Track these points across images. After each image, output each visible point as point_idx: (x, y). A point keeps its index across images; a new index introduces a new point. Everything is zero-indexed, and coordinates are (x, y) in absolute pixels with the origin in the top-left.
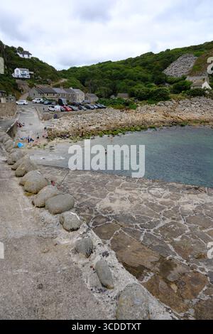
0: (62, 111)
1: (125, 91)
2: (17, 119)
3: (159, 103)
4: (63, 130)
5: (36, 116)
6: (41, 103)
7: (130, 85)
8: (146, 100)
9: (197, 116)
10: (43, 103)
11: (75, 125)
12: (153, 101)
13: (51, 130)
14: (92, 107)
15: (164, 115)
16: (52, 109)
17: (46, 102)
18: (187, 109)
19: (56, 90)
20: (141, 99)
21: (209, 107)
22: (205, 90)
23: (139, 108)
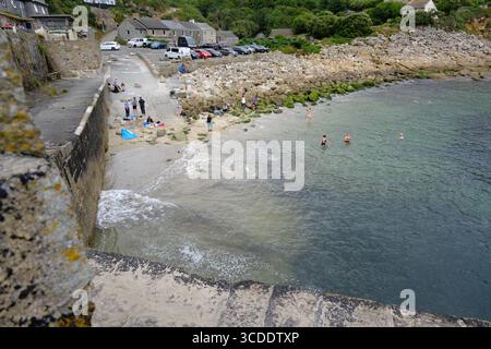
0: (194, 58)
1: (283, 24)
2: (107, 76)
3: (355, 41)
4: (208, 95)
5: (144, 69)
6: (145, 46)
7: (290, 13)
8: (328, 37)
9: (426, 60)
10: (149, 46)
11: (228, 84)
12: (342, 39)
13: (183, 96)
14: (246, 51)
15: (374, 61)
16: (175, 55)
17: (156, 44)
18: (407, 49)
19: (167, 23)
20: (319, 36)
21: (442, 45)
22: (431, 14)
23: (325, 50)
